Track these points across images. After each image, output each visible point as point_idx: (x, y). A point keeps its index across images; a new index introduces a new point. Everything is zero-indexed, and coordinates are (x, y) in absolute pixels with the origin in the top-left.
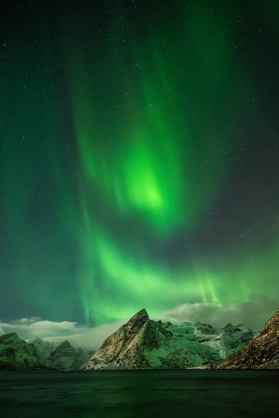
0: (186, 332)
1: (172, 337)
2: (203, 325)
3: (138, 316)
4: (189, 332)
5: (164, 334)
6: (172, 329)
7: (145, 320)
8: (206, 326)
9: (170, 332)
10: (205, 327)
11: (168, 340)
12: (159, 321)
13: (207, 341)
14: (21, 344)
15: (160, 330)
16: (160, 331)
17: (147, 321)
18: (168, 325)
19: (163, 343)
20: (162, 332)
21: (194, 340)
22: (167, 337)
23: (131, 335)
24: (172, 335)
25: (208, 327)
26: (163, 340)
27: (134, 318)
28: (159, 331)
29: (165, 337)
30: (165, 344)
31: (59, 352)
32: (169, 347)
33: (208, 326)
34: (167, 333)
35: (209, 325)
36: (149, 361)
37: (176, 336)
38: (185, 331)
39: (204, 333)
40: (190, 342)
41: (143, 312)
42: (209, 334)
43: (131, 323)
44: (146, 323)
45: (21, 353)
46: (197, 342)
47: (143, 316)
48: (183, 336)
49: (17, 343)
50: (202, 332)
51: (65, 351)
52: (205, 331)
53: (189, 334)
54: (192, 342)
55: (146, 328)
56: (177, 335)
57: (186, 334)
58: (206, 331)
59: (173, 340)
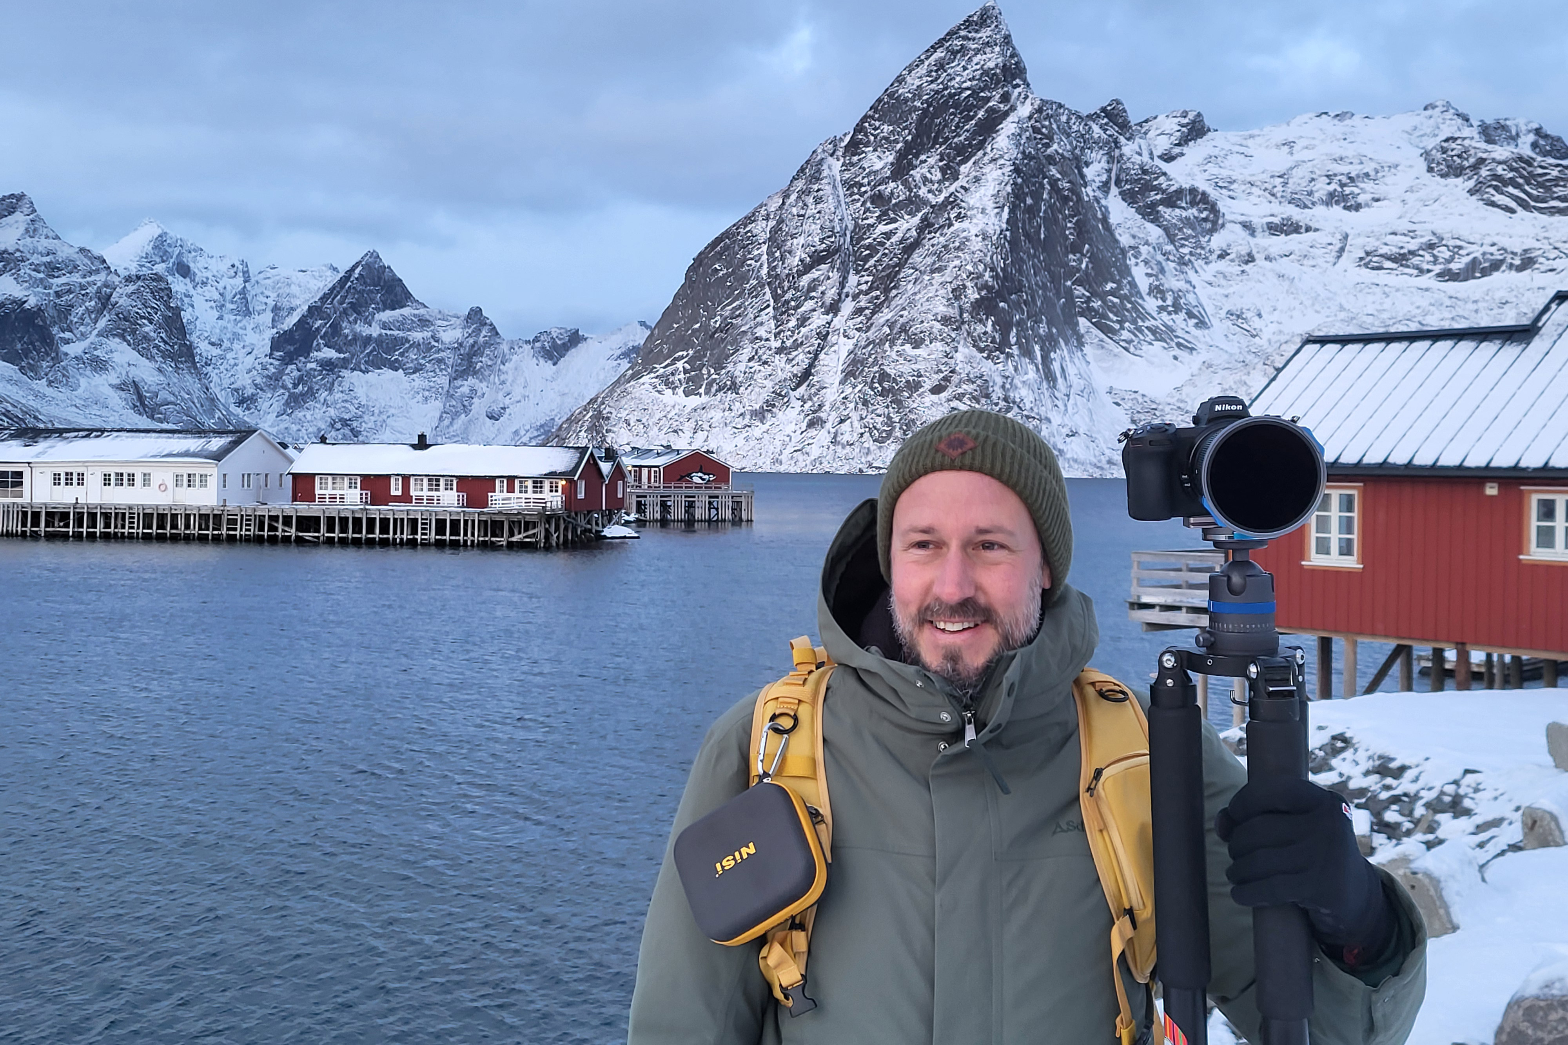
0: (1332, 199)
1: (1217, 241)
2: (1489, 133)
3: (941, 66)
4: (1364, 192)
5: (1150, 213)
6: (1212, 169)
7: (1005, 98)
8: (1514, 138)
9: (1198, 198)
10: (1501, 152)
11: (1182, 262)
12: (1103, 110)
13: (1520, 269)
14: (76, 278)
15: (1118, 183)
16: (1114, 190)
17: (1013, 108)
18: (1184, 141)
19: (1143, 284)
20: (1129, 197)
21: (1401, 259)
22: (1171, 239)
23: (894, 221)
24: (1215, 223)
25: (1534, 145)
26: (1146, 262)
27: (913, 82)
28: (1105, 187)
29: (1154, 232)
30: (1157, 291)
31: (333, 337)
32: (1190, 315)
33: (1532, 137)
34: (1172, 200)
35: (1538, 132)
36: (1049, 420)
37: (1247, 226)
38: (1322, 189)
39: (1493, 204)
40: (1367, 275)
41: (985, 34)
42: (1540, 210)
43: (887, 128)
44: (1008, 127)
45: (92, 338)
46: (1426, 281)
47: (986, 73)
48: (1308, 229)
49: (53, 269)
50: (1471, 192)
51: (375, 331)
52: (1512, 182)
53: (1358, 207)
54: (1381, 277)
55: (1017, 170)
56: (1258, 222)
57: (1337, 210)
58: (1517, 186)
59: (1221, 257)
